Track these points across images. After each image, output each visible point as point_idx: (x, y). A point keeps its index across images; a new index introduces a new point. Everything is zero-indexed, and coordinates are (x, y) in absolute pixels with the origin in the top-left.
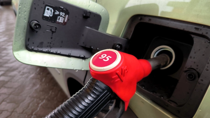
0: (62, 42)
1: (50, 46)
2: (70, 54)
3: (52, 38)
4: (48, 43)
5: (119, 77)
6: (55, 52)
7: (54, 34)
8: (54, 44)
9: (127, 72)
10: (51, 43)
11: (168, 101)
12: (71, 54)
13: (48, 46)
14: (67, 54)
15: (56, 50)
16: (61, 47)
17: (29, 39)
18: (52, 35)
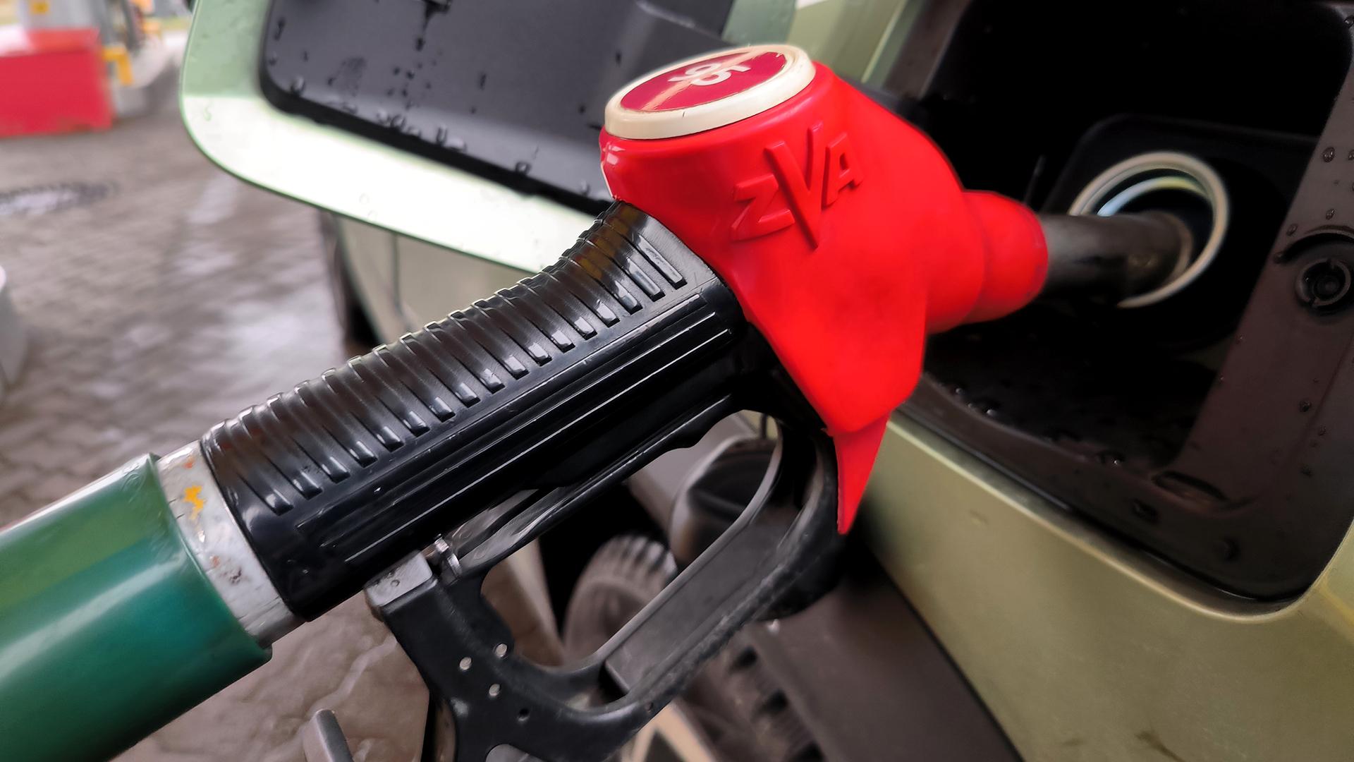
0: (482, 80)
1: (405, 93)
2: (523, 168)
3: (420, 44)
4: (397, 71)
5: (786, 194)
6: (429, 134)
7: (437, 18)
8: (428, 86)
9: (852, 185)
10: (410, 75)
11: (1158, 481)
12: (528, 167)
13: (390, 93)
14: (508, 163)
15: (444, 127)
16: (473, 111)
17: (281, 24)
18: (425, 26)
